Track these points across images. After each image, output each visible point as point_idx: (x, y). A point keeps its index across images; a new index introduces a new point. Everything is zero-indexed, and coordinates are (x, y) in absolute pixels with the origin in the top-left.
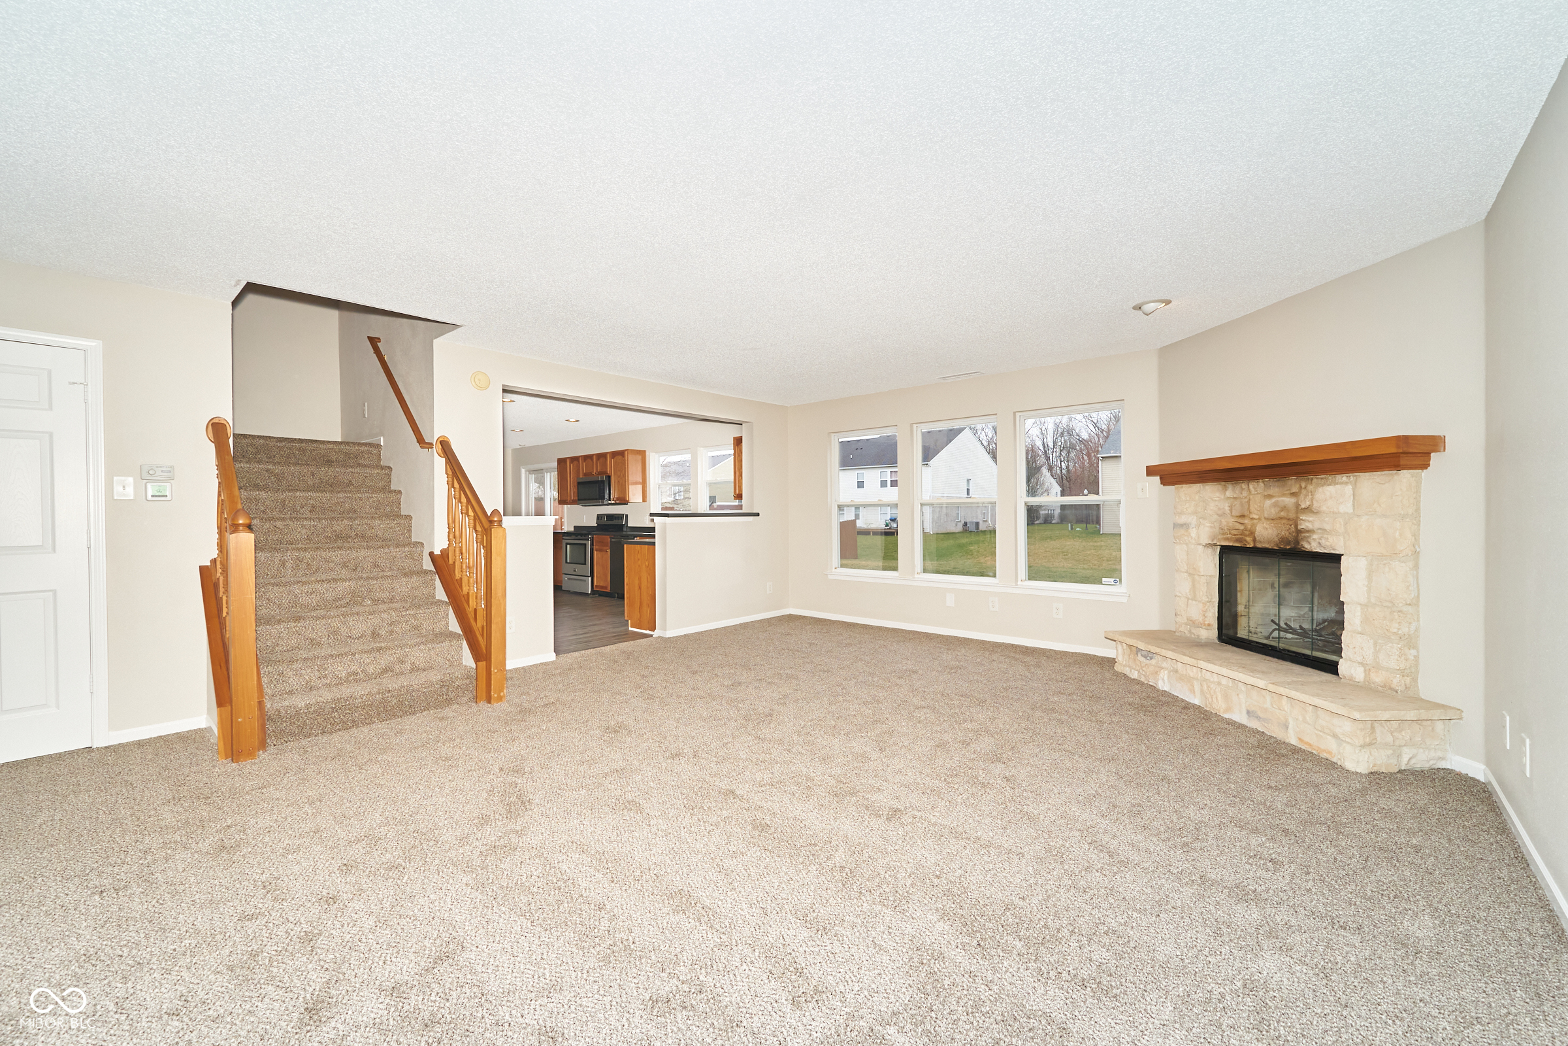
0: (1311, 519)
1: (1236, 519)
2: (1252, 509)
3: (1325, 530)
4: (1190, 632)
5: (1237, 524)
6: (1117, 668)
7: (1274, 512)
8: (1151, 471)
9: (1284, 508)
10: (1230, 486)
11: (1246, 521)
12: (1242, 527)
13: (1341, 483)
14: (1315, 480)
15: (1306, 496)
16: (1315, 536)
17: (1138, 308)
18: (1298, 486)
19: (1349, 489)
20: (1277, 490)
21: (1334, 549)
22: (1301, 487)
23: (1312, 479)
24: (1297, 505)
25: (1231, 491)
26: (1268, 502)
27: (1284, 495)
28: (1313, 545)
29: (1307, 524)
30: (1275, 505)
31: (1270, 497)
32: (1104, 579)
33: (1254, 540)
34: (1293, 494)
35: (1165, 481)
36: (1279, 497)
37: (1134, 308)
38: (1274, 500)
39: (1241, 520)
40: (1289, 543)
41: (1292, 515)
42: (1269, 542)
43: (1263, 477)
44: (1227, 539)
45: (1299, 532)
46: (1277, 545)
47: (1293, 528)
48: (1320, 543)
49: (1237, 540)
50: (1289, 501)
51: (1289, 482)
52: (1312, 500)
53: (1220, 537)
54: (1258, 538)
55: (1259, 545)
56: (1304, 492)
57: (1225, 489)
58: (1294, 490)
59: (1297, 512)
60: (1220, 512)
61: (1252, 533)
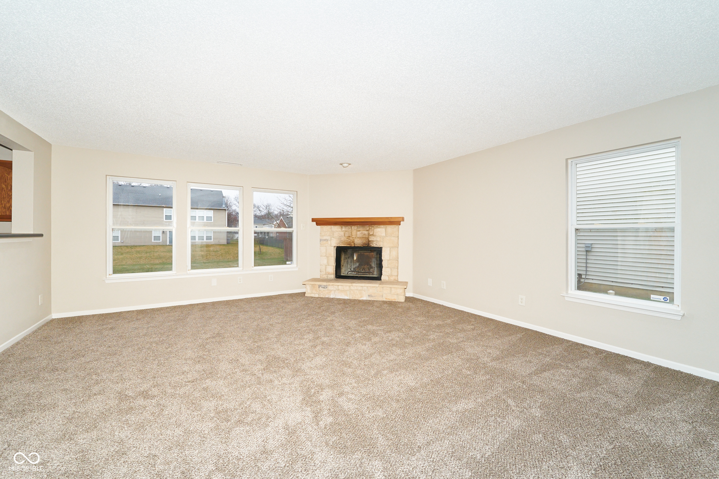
0: (373, 237)
1: (347, 238)
2: (353, 234)
3: (377, 241)
4: (327, 277)
5: (348, 239)
6: (306, 295)
7: (361, 236)
8: (313, 220)
9: (364, 234)
10: (343, 227)
11: (351, 238)
12: (349, 240)
13: (382, 228)
14: (374, 227)
15: (371, 231)
16: (375, 242)
17: (341, 164)
18: (369, 228)
19: (384, 229)
20: (362, 229)
21: (380, 246)
22: (370, 228)
23: (373, 226)
24: (369, 234)
25: (344, 228)
26: (358, 233)
27: (364, 231)
28: (374, 245)
29: (372, 239)
30: (362, 233)
31: (359, 231)
32: (287, 262)
33: (354, 244)
34: (367, 230)
35: (317, 224)
36: (363, 231)
37: (340, 164)
38: (361, 232)
39: (348, 238)
40: (366, 245)
41: (367, 236)
42: (359, 245)
43: (357, 225)
44: (344, 244)
45: (369, 241)
46: (362, 245)
47: (367, 240)
48: (376, 244)
49: (349, 245)
50: (366, 232)
51: (366, 227)
52: (373, 232)
53: (341, 243)
54: (355, 244)
55: (356, 246)
56: (370, 230)
57: (342, 228)
58: (368, 229)
59: (368, 236)
60: (340, 235)
61: (353, 242)
